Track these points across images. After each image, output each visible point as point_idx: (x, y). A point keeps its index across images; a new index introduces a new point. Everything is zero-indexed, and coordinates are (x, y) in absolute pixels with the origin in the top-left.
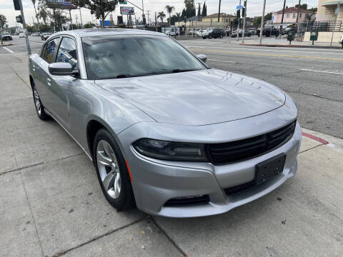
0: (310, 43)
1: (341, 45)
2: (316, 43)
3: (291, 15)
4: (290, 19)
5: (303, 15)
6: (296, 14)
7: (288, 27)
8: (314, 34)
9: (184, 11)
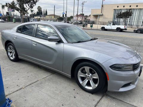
0: (90, 28)
1: (101, 29)
2: (92, 28)
3: (80, 17)
4: (80, 19)
5: (84, 18)
6: (82, 17)
7: (79, 22)
8: (91, 25)
9: (37, 12)
